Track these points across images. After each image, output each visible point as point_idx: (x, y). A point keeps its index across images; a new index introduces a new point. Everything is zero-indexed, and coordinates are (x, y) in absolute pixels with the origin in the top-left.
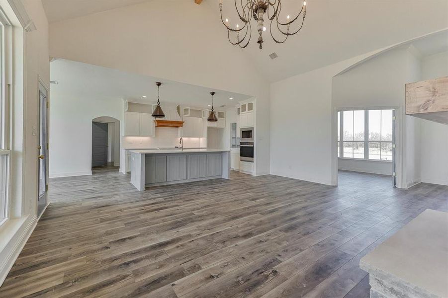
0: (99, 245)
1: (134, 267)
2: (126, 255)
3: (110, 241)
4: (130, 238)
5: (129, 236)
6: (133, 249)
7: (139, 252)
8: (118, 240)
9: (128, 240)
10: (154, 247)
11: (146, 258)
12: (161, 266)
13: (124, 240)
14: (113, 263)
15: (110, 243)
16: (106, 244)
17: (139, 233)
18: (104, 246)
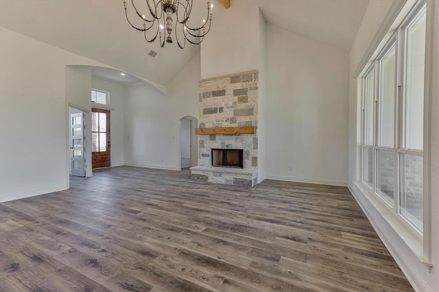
0: (316, 246)
1: (298, 220)
2: (298, 227)
3: (305, 244)
4: (287, 238)
5: (287, 240)
6: (291, 228)
7: (290, 225)
8: (298, 241)
9: (290, 237)
10: (278, 223)
11: (288, 220)
12: (285, 214)
13: (293, 239)
14: (309, 227)
15: (306, 243)
16: (310, 243)
17: (276, 238)
18: (313, 242)
